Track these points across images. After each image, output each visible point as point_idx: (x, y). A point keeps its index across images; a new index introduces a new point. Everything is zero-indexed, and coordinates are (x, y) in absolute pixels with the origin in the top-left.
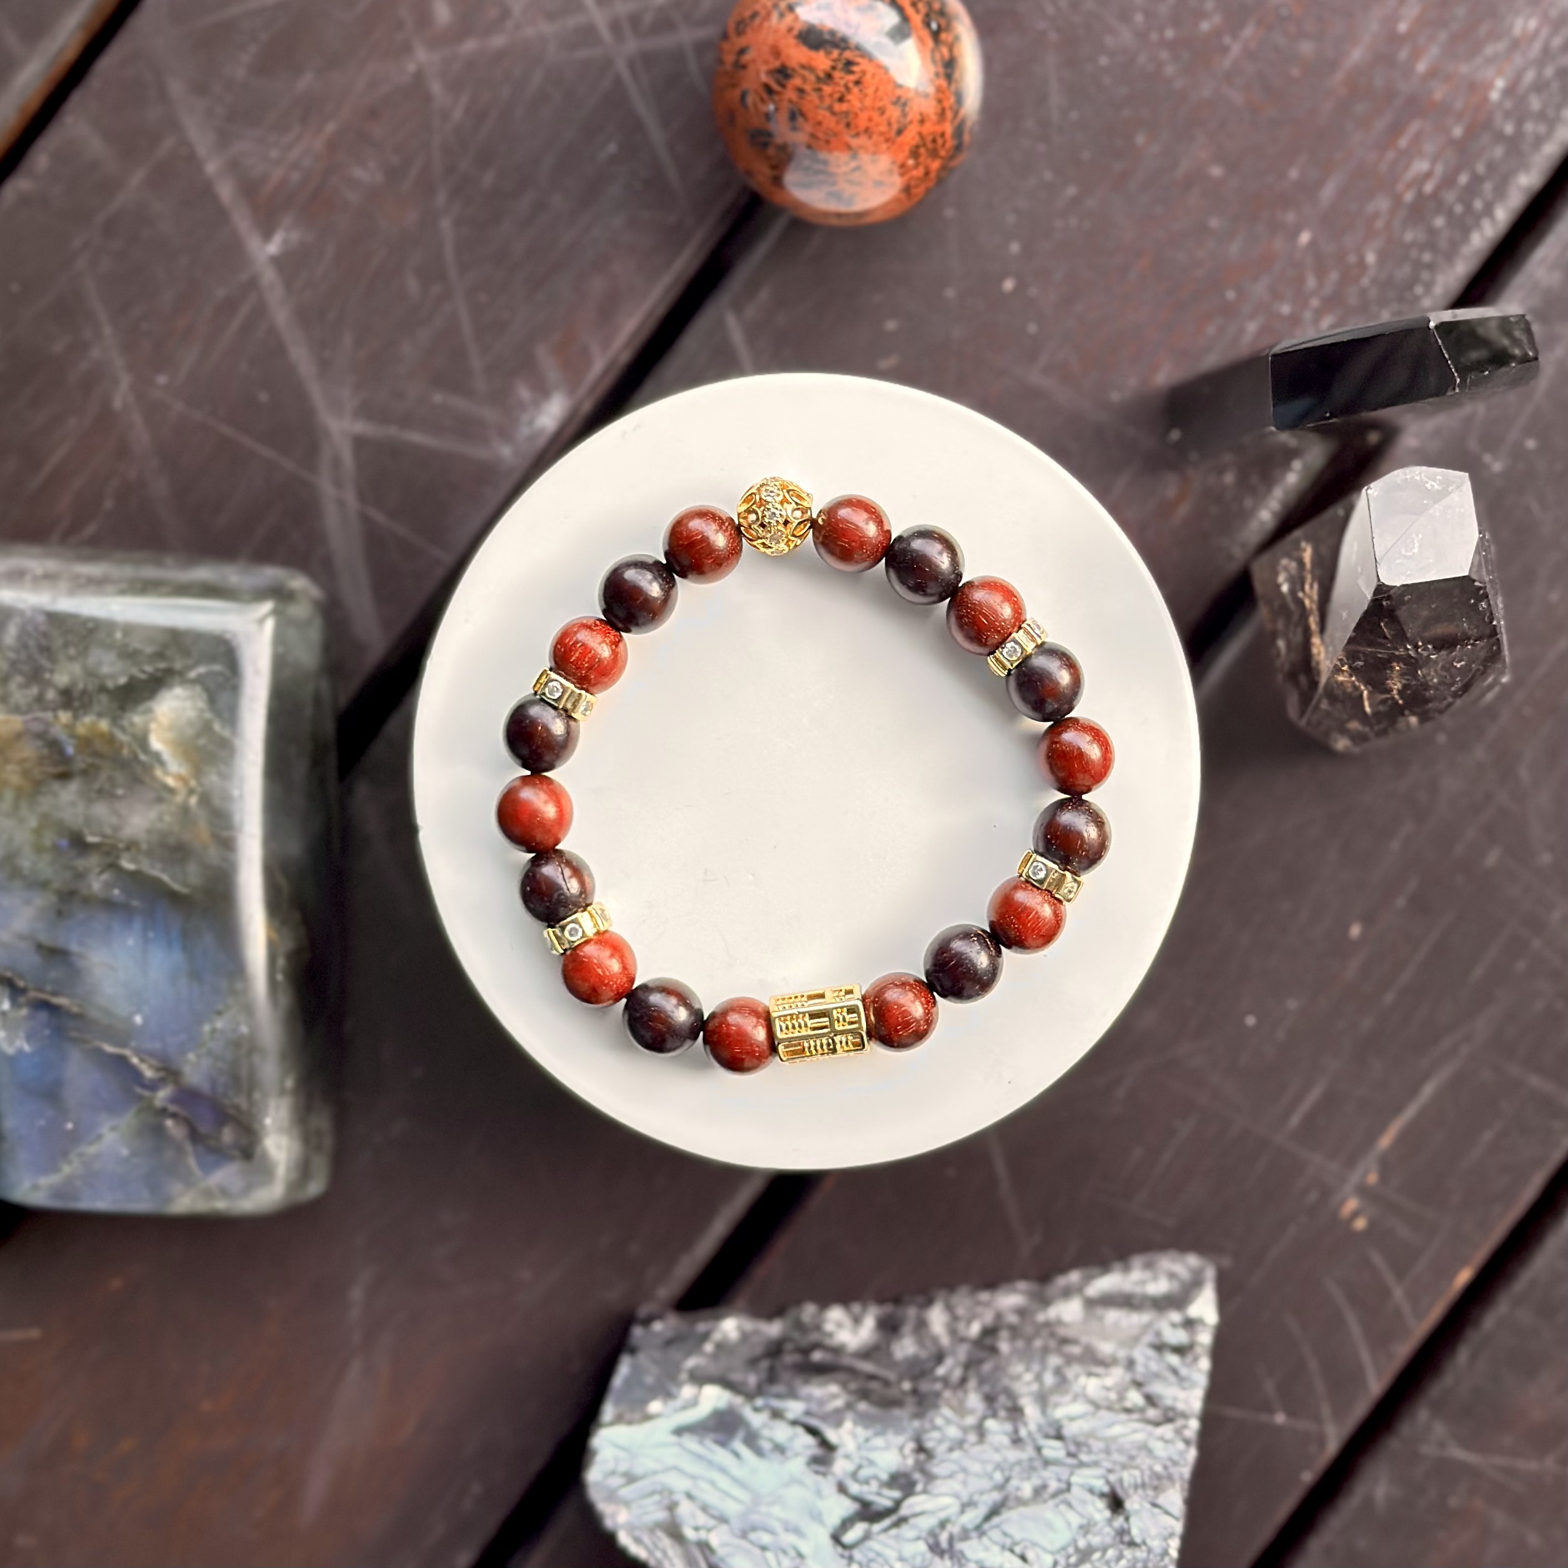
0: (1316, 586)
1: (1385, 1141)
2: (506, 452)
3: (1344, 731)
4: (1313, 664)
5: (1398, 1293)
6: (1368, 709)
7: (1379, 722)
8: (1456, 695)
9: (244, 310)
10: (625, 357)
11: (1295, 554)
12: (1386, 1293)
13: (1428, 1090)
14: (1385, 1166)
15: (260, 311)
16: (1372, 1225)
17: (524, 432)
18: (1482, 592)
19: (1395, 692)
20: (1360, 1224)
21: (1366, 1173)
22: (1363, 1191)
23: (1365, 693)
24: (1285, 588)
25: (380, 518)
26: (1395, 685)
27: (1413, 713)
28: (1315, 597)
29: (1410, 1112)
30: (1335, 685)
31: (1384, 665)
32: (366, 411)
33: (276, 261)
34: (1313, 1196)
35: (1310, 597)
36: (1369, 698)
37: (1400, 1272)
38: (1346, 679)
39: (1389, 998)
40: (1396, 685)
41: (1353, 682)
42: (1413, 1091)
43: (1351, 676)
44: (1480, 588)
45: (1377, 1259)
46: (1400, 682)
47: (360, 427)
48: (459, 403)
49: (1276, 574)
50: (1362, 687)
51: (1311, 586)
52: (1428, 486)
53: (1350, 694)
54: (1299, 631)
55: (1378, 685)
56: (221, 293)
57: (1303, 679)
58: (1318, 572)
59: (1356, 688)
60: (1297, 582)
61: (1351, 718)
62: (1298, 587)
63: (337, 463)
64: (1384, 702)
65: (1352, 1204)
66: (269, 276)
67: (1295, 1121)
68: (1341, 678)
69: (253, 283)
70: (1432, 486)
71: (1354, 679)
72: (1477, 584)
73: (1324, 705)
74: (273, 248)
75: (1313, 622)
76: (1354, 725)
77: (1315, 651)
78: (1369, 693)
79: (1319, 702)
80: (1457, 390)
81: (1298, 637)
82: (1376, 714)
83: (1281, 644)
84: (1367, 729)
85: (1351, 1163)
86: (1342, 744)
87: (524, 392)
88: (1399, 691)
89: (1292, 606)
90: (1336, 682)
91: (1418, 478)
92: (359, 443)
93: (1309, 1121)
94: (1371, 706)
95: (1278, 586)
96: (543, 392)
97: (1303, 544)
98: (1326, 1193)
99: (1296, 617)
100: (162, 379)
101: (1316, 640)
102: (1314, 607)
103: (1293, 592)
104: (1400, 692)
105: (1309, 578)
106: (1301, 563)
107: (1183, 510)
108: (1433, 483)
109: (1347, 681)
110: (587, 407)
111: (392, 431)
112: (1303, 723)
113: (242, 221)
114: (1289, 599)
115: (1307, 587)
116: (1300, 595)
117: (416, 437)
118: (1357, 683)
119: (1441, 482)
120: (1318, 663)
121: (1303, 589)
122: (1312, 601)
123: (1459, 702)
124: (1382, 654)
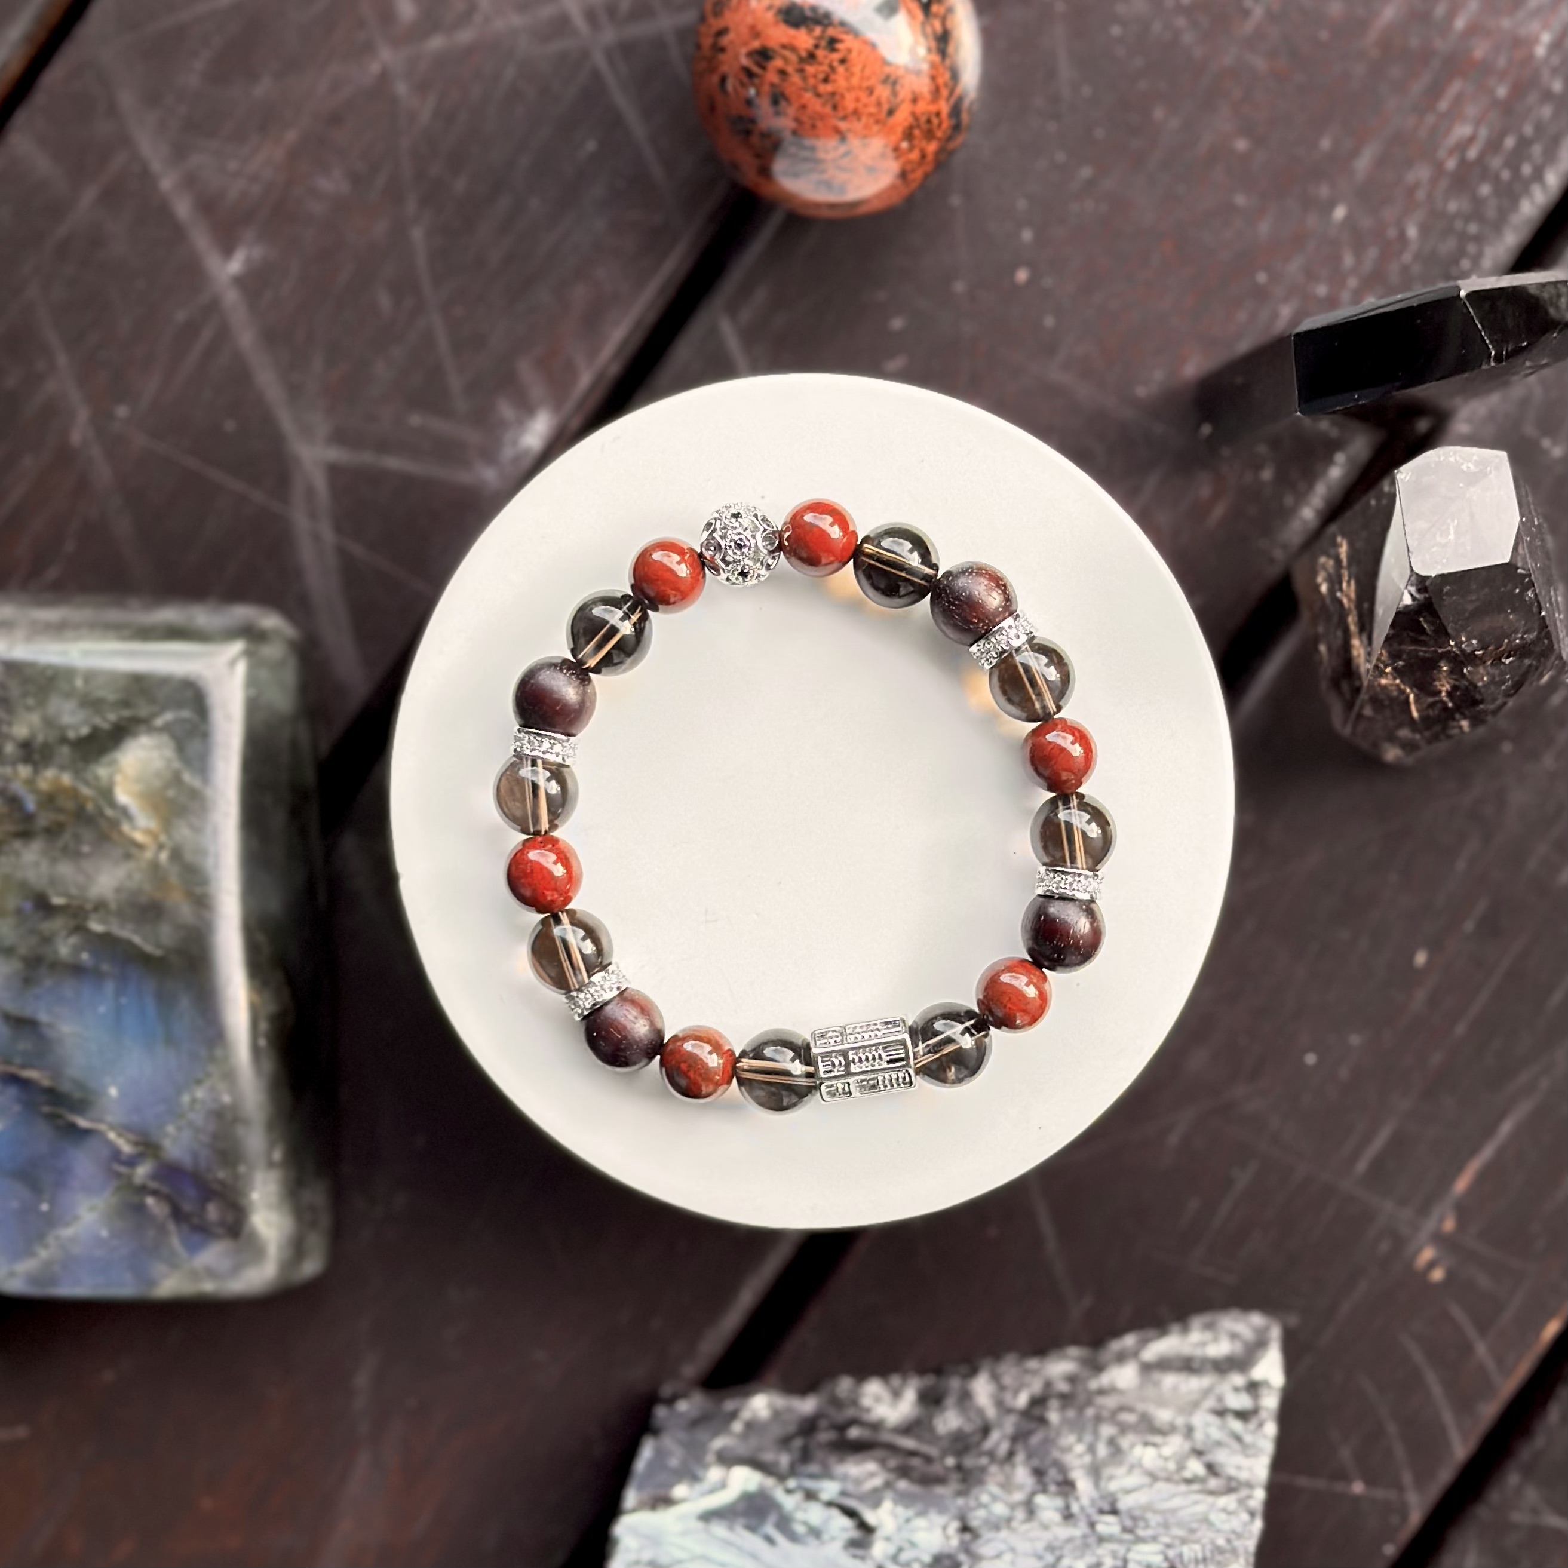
0: (1353, 583)
1: (1461, 1184)
2: (489, 476)
3: (1392, 739)
4: (1354, 667)
5: (1481, 1349)
6: (1415, 714)
7: (1428, 728)
8: (1508, 695)
9: (207, 335)
10: (615, 369)
11: (1332, 551)
12: (1467, 1349)
13: (1506, 1128)
14: (1463, 1211)
15: (224, 333)
16: (1450, 1275)
17: (507, 453)
18: (1527, 580)
19: (1443, 694)
20: (1437, 1275)
21: (1441, 1220)
22: (1439, 1239)
23: (1412, 697)
24: (1324, 588)
25: (357, 550)
26: (1443, 685)
27: (1465, 717)
28: (1353, 595)
29: (1487, 1153)
30: (1378, 689)
31: (1430, 665)
32: (339, 437)
33: (239, 281)
34: (1384, 1247)
35: (1348, 596)
36: (1417, 701)
37: (1483, 1329)
38: (1391, 682)
39: (1460, 1029)
40: (1444, 687)
41: (1398, 685)
42: (1489, 1131)
43: (1395, 679)
44: (1524, 576)
45: (1457, 1312)
46: (1448, 683)
47: (335, 454)
48: (438, 425)
49: (1314, 573)
50: (1408, 690)
51: (1349, 582)
52: (1464, 467)
53: (1397, 698)
54: (1339, 633)
55: (1425, 688)
56: (181, 316)
57: (1345, 686)
58: (1354, 569)
59: (1403, 692)
60: (1335, 582)
61: (1400, 725)
62: (1337, 587)
63: (310, 494)
64: (1432, 705)
65: (1428, 1254)
66: (231, 297)
67: (1362, 1166)
68: (1384, 681)
69: (214, 306)
70: (1468, 467)
71: (1398, 681)
72: (1519, 571)
73: (1368, 711)
74: (235, 265)
75: (1352, 620)
76: (1404, 733)
77: (1355, 653)
78: (1416, 696)
79: (1362, 707)
80: (1493, 364)
81: (1339, 641)
82: (1424, 718)
83: (1323, 648)
84: (1418, 736)
85: (1424, 1210)
86: (1392, 754)
87: (506, 410)
88: (1447, 692)
89: (1332, 608)
90: (1380, 685)
91: (1452, 459)
92: (334, 471)
93: (1378, 1165)
94: (1418, 711)
95: (1317, 587)
96: (527, 409)
97: (1339, 539)
98: (1399, 1243)
99: (1335, 619)
100: (122, 411)
101: (1356, 642)
102: (1352, 606)
103: (1332, 591)
104: (1449, 694)
105: (1345, 574)
106: (1338, 561)
107: (1219, 511)
108: (1470, 465)
109: (1392, 685)
110: (576, 423)
111: (366, 458)
112: (1347, 731)
113: (201, 240)
114: (1328, 601)
115: (1344, 585)
116: (1339, 594)
117: (393, 463)
118: (1402, 687)
119: (1477, 463)
120: (1358, 667)
121: (1341, 590)
122: (1349, 599)
123: (1511, 703)
124: (1423, 651)
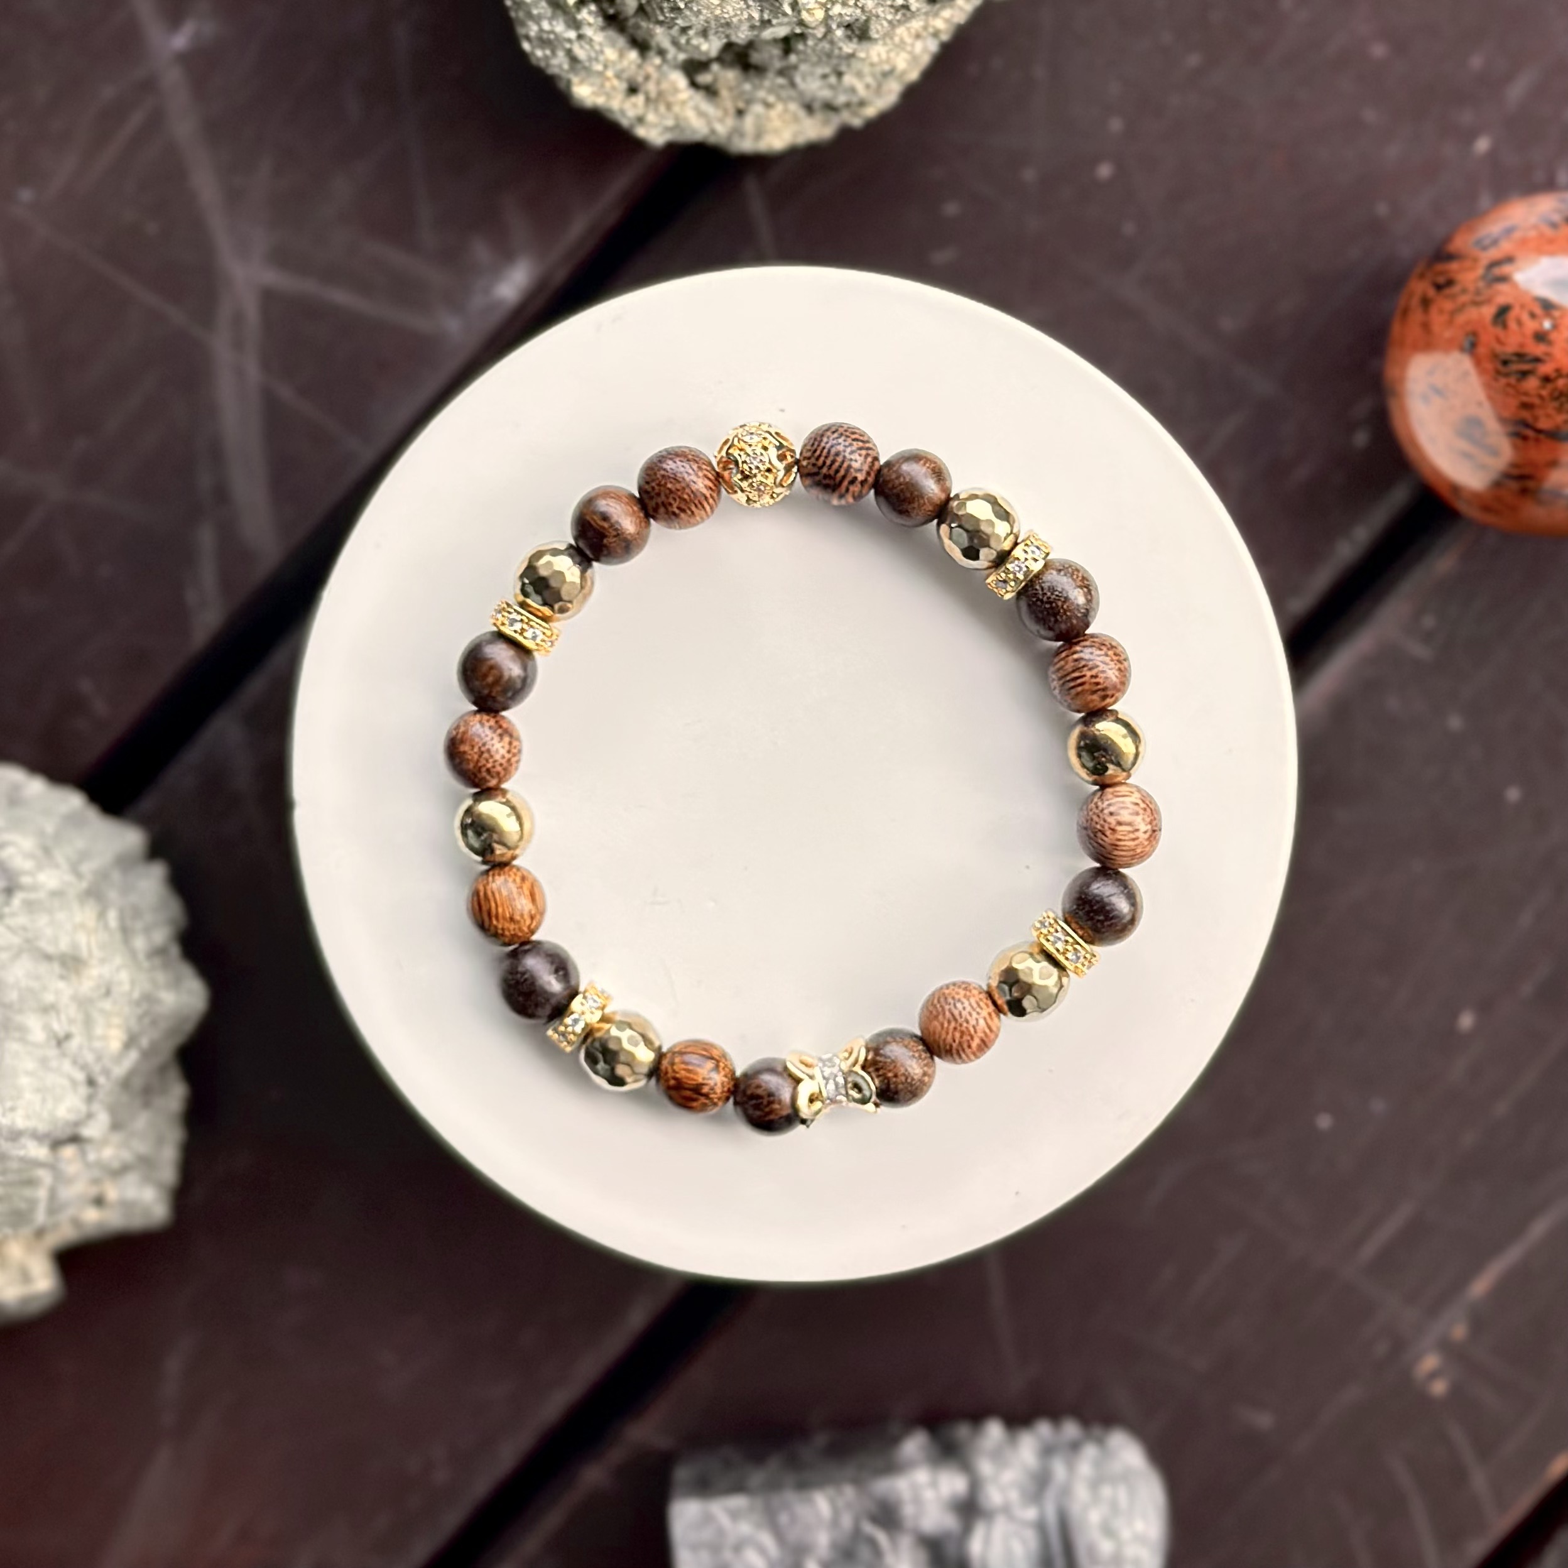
1: (1481, 1291)
2: (452, 327)
5: (1479, 1481)
9: (136, 119)
12: (1462, 1476)
13: (1539, 1229)
14: (1478, 1323)
15: (159, 120)
16: (1456, 1392)
17: (477, 302)
20: (1439, 1388)
21: (1451, 1326)
22: (1446, 1347)
25: (286, 393)
29: (1513, 1255)
32: (281, 258)
33: (186, 59)
34: (1382, 1348)
37: (1483, 1454)
39: (1502, 1107)
42: (1520, 1229)
45: (1457, 1434)
47: (271, 277)
48: (396, 257)
63: (238, 319)
65: (1430, 1362)
66: (172, 77)
67: (1368, 1252)
69: (150, 85)
74: (181, 40)
85: (1433, 1312)
87: (481, 251)
92: (269, 297)
96: (506, 255)
98: (1400, 1347)
100: (26, 195)
110: (560, 276)
111: (310, 287)
117: (341, 297)
